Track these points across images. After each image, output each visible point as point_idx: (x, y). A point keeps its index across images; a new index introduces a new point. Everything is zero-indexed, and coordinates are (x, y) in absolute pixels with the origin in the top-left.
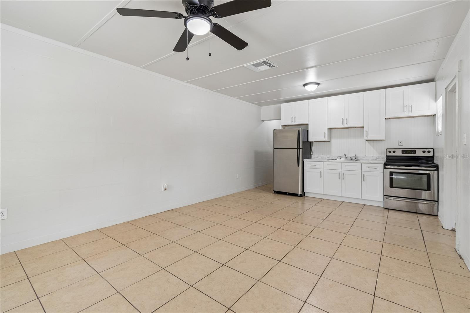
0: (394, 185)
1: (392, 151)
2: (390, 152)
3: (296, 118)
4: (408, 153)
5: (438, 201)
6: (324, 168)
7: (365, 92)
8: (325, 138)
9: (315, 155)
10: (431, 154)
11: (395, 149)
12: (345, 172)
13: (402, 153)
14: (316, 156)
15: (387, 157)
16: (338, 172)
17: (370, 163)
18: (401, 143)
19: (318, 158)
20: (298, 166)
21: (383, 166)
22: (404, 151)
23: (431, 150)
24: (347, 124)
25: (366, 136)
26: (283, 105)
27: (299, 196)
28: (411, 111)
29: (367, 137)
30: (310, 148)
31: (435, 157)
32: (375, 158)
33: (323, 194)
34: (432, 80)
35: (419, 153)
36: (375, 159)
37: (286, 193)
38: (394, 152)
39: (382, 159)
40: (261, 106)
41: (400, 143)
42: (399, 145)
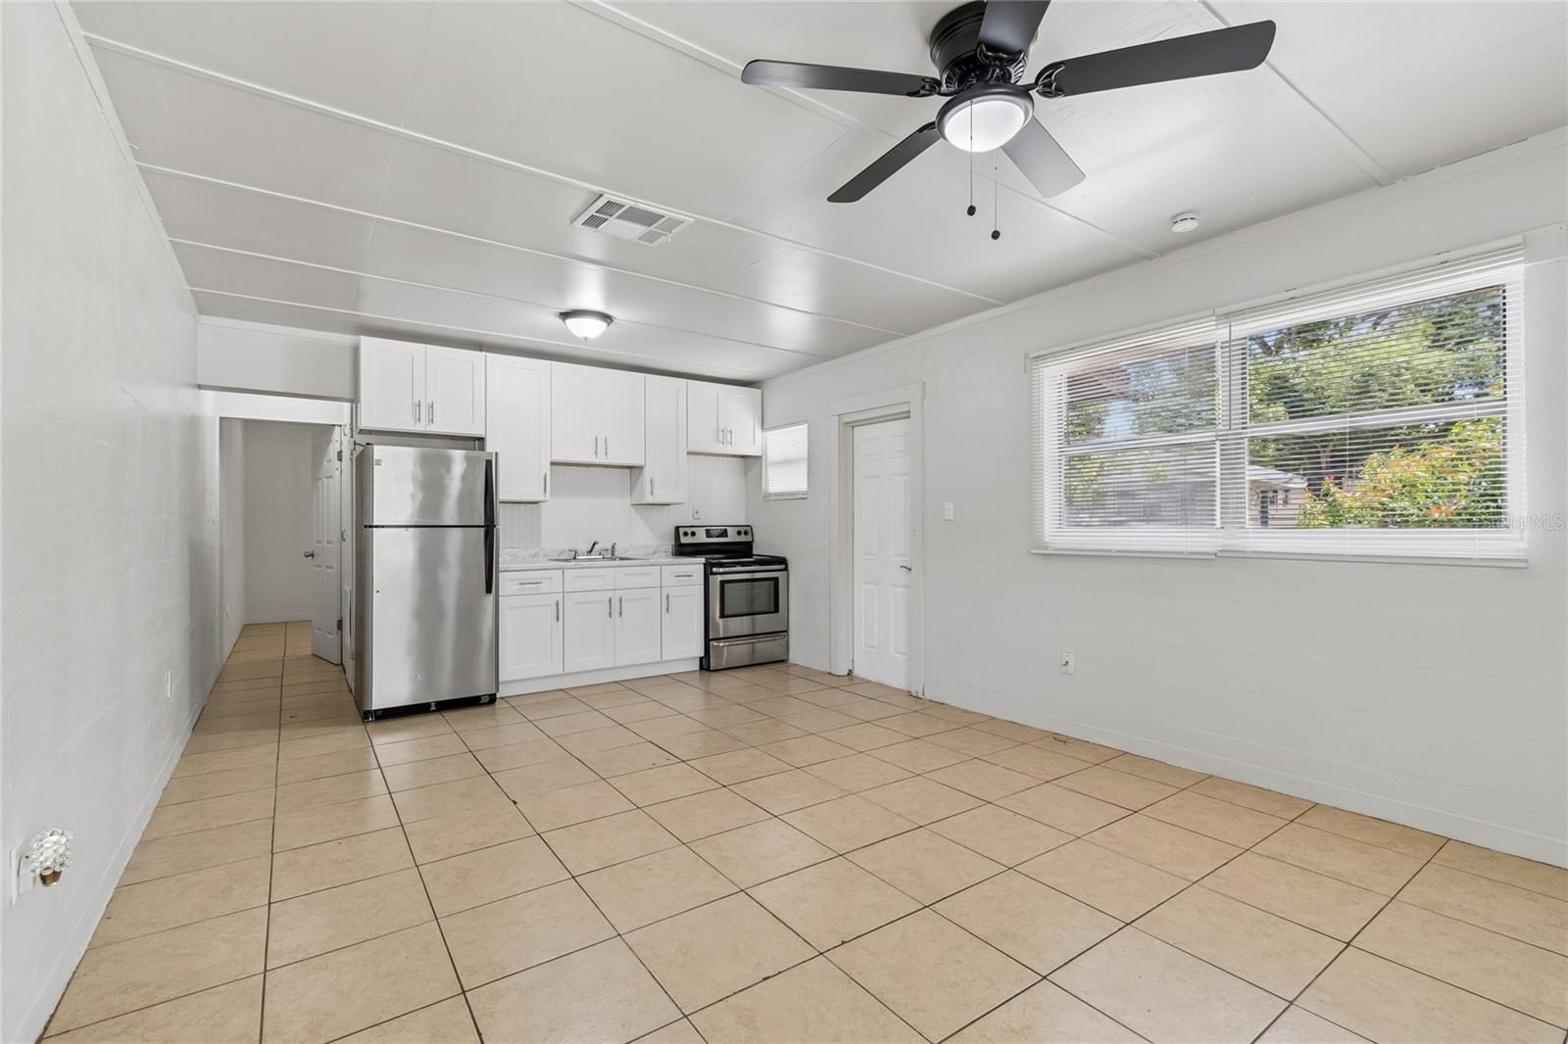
0: (726, 613)
1: (689, 533)
2: (686, 534)
3: (434, 410)
4: (716, 535)
5: (787, 633)
6: (565, 591)
8: (546, 491)
10: (747, 539)
11: (692, 526)
12: (624, 594)
13: (707, 537)
16: (606, 596)
17: (678, 564)
18: (697, 512)
20: (489, 591)
21: (702, 568)
22: (709, 531)
23: (748, 530)
24: (607, 454)
25: (650, 493)
26: (367, 343)
27: (485, 704)
28: (731, 443)
29: (651, 496)
31: (754, 545)
33: (561, 675)
35: (732, 537)
37: (428, 705)
38: (693, 534)
39: (665, 552)
40: (201, 313)
41: (694, 512)
42: (693, 517)
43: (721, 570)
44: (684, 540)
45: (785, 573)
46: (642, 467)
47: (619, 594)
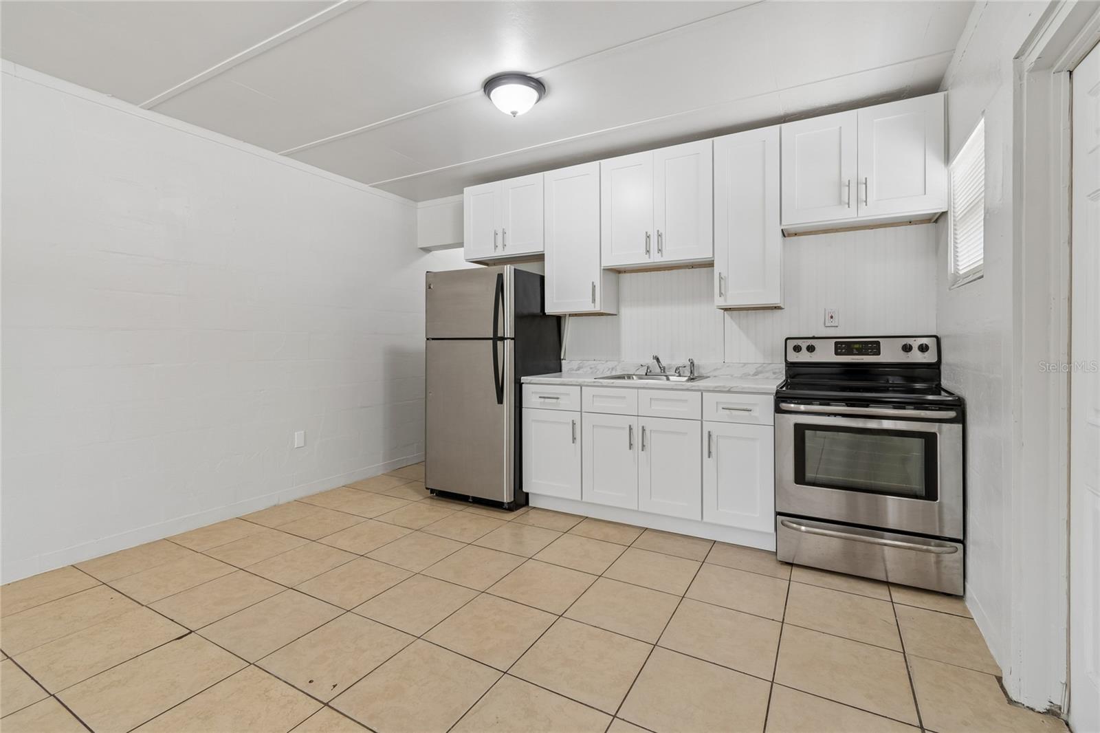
0: (809, 475)
1: (804, 348)
2: (797, 349)
3: (506, 235)
4: (855, 351)
5: (963, 542)
6: (583, 411)
7: (717, 139)
8: (594, 300)
9: (571, 361)
10: (929, 357)
11: (814, 338)
12: (650, 424)
13: (837, 353)
14: (575, 364)
15: (790, 366)
16: (626, 422)
17: (729, 392)
18: (832, 317)
19: (580, 372)
20: (500, 401)
21: (771, 399)
22: (843, 346)
23: (931, 342)
24: (660, 250)
25: (721, 294)
26: (471, 193)
27: (505, 509)
28: (866, 202)
29: (722, 298)
30: (556, 338)
31: (943, 368)
32: (752, 370)
33: (581, 502)
34: (932, 87)
35: (890, 354)
36: (752, 373)
37: (468, 497)
38: (811, 349)
39: (774, 373)
40: (416, 201)
41: (828, 317)
42: (825, 324)
43: (802, 408)
44: (794, 357)
45: (959, 427)
46: (712, 262)
47: (642, 422)
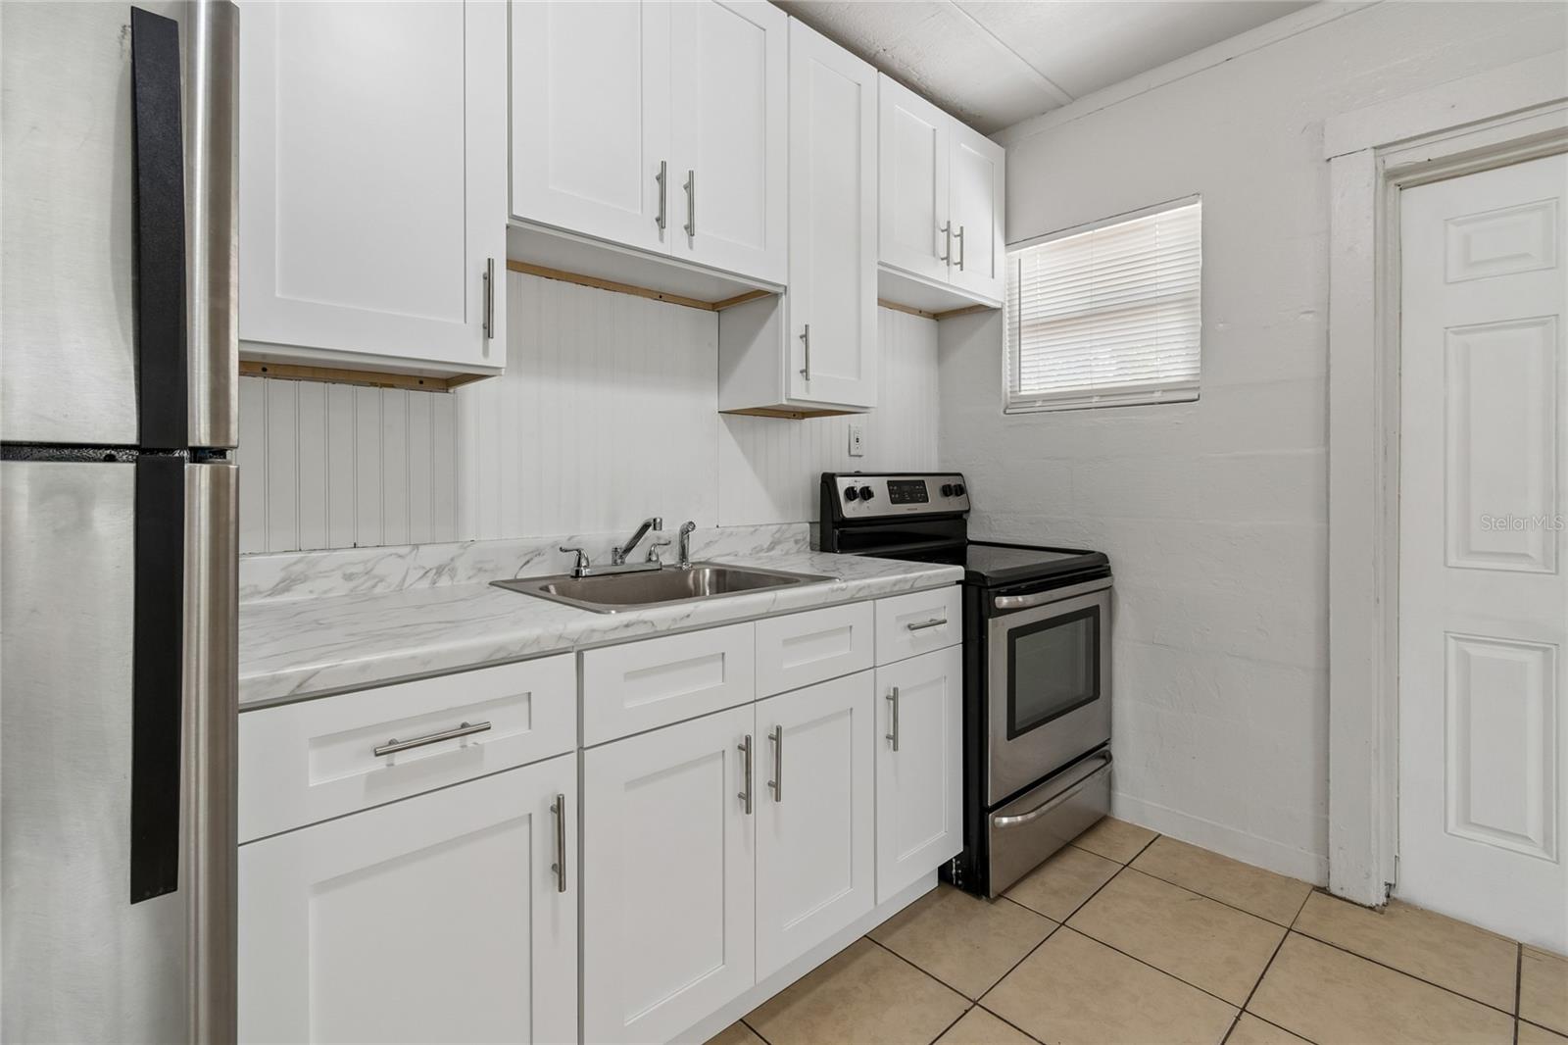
1: (866, 493)
2: (847, 495)
4: (908, 497)
13: (893, 501)
17: (911, 589)
18: (858, 440)
22: (893, 488)
24: (688, 231)
25: (802, 373)
28: (961, 263)
29: (804, 382)
32: (766, 539)
35: (934, 501)
36: (766, 546)
39: (796, 542)
41: (853, 441)
42: (849, 452)
43: (1014, 601)
44: (851, 510)
45: (1108, 593)
46: (776, 296)
